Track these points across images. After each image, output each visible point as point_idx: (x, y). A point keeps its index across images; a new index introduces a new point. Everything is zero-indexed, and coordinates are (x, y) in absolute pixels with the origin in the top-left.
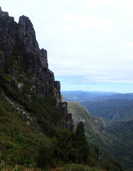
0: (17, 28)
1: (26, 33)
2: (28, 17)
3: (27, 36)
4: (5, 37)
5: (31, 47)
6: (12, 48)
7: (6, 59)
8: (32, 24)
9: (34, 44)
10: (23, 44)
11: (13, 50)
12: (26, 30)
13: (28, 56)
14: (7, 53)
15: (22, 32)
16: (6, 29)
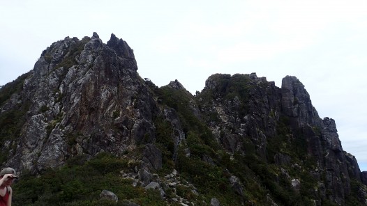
0: (281, 95)
1: (295, 99)
2: (295, 77)
3: (296, 102)
4: (264, 111)
5: (306, 119)
6: (276, 124)
7: (268, 141)
8: (302, 84)
9: (309, 112)
10: (292, 116)
11: (277, 127)
12: (294, 95)
13: (302, 132)
14: (270, 132)
15: (289, 98)
16: (265, 99)
